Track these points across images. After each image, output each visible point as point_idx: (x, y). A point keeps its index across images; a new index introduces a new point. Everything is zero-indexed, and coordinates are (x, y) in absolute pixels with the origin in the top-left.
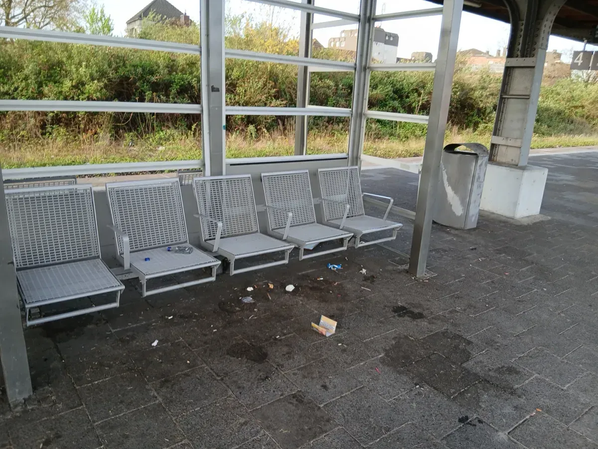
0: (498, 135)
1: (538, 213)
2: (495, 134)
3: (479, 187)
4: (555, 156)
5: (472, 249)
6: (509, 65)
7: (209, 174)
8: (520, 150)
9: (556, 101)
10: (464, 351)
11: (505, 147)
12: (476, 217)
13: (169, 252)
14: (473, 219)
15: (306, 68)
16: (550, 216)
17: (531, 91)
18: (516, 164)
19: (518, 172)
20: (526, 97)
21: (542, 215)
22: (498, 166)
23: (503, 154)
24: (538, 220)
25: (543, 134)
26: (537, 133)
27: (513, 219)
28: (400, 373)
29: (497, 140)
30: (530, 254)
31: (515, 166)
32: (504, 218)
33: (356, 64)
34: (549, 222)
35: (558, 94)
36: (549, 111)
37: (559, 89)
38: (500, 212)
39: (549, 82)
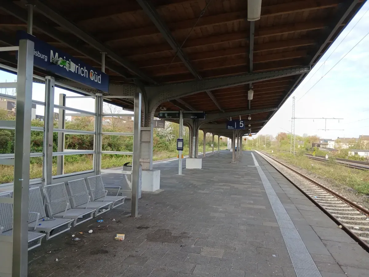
1: (159, 189)
5: (146, 205)
6: (142, 130)
7: (46, 184)
8: (150, 163)
10: (168, 232)
11: (143, 163)
13: (44, 221)
15: (63, 133)
16: (163, 190)
17: (150, 140)
19: (151, 172)
20: (149, 142)
21: (161, 190)
27: (152, 192)
28: (156, 242)
30: (166, 203)
31: (149, 170)
32: (149, 192)
33: (96, 132)
34: (164, 192)
38: (146, 190)
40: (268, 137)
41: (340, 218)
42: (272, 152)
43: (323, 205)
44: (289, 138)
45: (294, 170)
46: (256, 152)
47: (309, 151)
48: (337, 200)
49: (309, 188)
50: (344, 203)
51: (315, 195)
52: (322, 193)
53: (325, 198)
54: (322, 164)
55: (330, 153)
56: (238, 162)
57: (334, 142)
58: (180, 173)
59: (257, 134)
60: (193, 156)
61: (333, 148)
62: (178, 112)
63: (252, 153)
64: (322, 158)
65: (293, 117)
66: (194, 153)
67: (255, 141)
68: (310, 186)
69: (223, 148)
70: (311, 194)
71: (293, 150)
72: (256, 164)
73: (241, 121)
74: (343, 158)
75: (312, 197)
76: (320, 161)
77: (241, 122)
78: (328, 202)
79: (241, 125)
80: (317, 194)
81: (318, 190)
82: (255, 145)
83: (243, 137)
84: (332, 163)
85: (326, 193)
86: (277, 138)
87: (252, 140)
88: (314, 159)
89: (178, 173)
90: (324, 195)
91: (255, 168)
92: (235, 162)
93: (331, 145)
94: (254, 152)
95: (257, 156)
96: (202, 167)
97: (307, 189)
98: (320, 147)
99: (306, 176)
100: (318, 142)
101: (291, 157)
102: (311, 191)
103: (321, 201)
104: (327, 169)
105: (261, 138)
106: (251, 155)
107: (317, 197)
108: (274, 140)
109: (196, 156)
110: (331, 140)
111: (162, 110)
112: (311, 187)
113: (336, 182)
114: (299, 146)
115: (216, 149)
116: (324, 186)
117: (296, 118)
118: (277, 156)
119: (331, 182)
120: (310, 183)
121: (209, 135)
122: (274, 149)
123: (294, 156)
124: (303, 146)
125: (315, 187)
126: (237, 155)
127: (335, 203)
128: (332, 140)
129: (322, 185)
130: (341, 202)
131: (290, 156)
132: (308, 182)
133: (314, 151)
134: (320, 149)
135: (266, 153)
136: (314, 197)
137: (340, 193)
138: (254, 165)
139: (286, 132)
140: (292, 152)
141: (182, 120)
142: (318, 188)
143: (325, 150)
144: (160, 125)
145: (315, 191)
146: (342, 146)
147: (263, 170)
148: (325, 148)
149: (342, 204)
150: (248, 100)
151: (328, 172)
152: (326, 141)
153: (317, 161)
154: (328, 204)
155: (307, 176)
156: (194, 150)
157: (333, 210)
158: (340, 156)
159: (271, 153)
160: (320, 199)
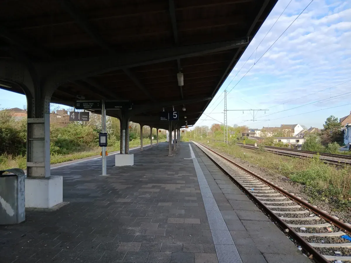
0: (30, 162)
1: (62, 201)
2: (28, 161)
3: (22, 195)
4: (71, 166)
5: (23, 236)
8: (45, 168)
9: (69, 135)
11: (36, 168)
12: (24, 214)
14: (22, 215)
16: (69, 201)
17: (44, 136)
18: (44, 176)
19: (46, 181)
20: (43, 139)
21: (65, 202)
22: (33, 180)
23: (36, 172)
24: (62, 206)
25: (65, 153)
26: (61, 154)
27: (48, 209)
29: (30, 164)
30: (58, 228)
31: (44, 178)
32: (43, 210)
34: (69, 204)
35: (69, 132)
36: (66, 141)
37: (69, 129)
38: (39, 207)
39: (64, 126)
40: (204, 128)
41: (282, 216)
42: (208, 142)
43: (262, 200)
44: (222, 129)
45: (228, 159)
46: (194, 143)
47: (240, 140)
48: (275, 192)
49: (244, 178)
50: (282, 195)
51: (251, 187)
52: (258, 184)
53: (262, 190)
54: (252, 152)
55: (257, 141)
56: (175, 154)
57: (260, 131)
58: (104, 174)
59: (193, 125)
60: (123, 152)
61: (260, 137)
62: (99, 101)
63: (189, 144)
64: (252, 146)
65: (225, 110)
66: (124, 149)
67: (193, 132)
68: (245, 176)
69: (162, 141)
70: (247, 186)
71: (226, 139)
72: (193, 156)
73: (174, 111)
74: (270, 145)
75: (249, 189)
76: (251, 150)
77: (174, 113)
78: (266, 194)
79: (175, 116)
80: (253, 186)
81: (253, 180)
82: (192, 137)
83: (180, 129)
84: (261, 151)
85: (262, 184)
86: (212, 129)
87: (190, 131)
88: (245, 147)
89: (101, 174)
90: (260, 186)
91: (192, 161)
92: (172, 155)
93: (258, 134)
94: (191, 143)
95: (194, 147)
96: (134, 163)
97: (242, 180)
98: (249, 136)
99: (239, 165)
100: (247, 132)
101: (224, 147)
102: (247, 182)
103: (258, 194)
104: (258, 157)
105: (197, 130)
106: (189, 146)
107: (254, 189)
108: (209, 131)
109: (127, 152)
110: (257, 130)
111: (79, 100)
112: (246, 178)
113: (270, 171)
114: (231, 136)
115: (155, 142)
116: (259, 176)
117: (228, 110)
118: (212, 146)
119: (263, 170)
120: (245, 172)
121: (147, 128)
122: (209, 139)
123: (227, 145)
124: (234, 136)
125: (250, 177)
126: (175, 147)
127: (273, 196)
128: (259, 129)
129: (256, 174)
130: (278, 194)
131: (224, 145)
132: (243, 172)
133: (244, 139)
134: (249, 138)
135: (203, 143)
136: (251, 190)
137: (276, 183)
138: (190, 156)
139: (220, 124)
140: (226, 142)
141: (104, 111)
142: (253, 178)
143: (253, 138)
144: (83, 117)
145: (251, 181)
146: (268, 135)
147: (199, 162)
148: (253, 137)
149: (280, 196)
150: (180, 87)
151: (260, 160)
152: (253, 131)
153: (248, 149)
154: (266, 197)
155: (241, 165)
156: (125, 145)
157: (273, 205)
158: (267, 144)
159: (207, 144)
160: (257, 191)
